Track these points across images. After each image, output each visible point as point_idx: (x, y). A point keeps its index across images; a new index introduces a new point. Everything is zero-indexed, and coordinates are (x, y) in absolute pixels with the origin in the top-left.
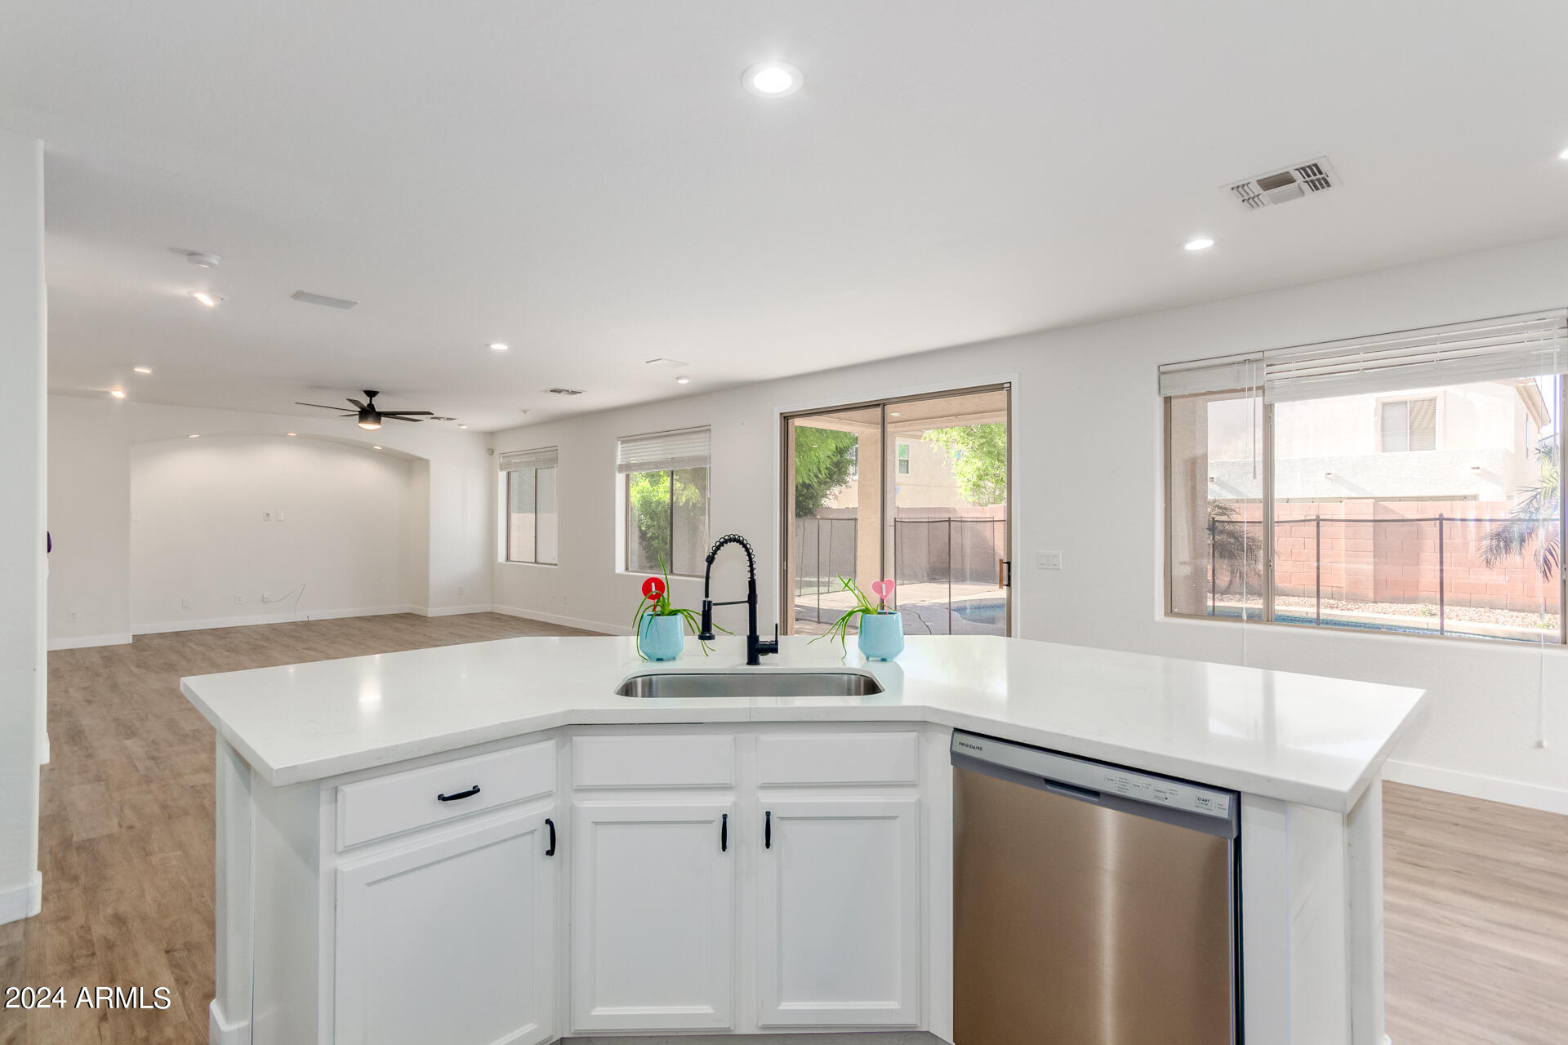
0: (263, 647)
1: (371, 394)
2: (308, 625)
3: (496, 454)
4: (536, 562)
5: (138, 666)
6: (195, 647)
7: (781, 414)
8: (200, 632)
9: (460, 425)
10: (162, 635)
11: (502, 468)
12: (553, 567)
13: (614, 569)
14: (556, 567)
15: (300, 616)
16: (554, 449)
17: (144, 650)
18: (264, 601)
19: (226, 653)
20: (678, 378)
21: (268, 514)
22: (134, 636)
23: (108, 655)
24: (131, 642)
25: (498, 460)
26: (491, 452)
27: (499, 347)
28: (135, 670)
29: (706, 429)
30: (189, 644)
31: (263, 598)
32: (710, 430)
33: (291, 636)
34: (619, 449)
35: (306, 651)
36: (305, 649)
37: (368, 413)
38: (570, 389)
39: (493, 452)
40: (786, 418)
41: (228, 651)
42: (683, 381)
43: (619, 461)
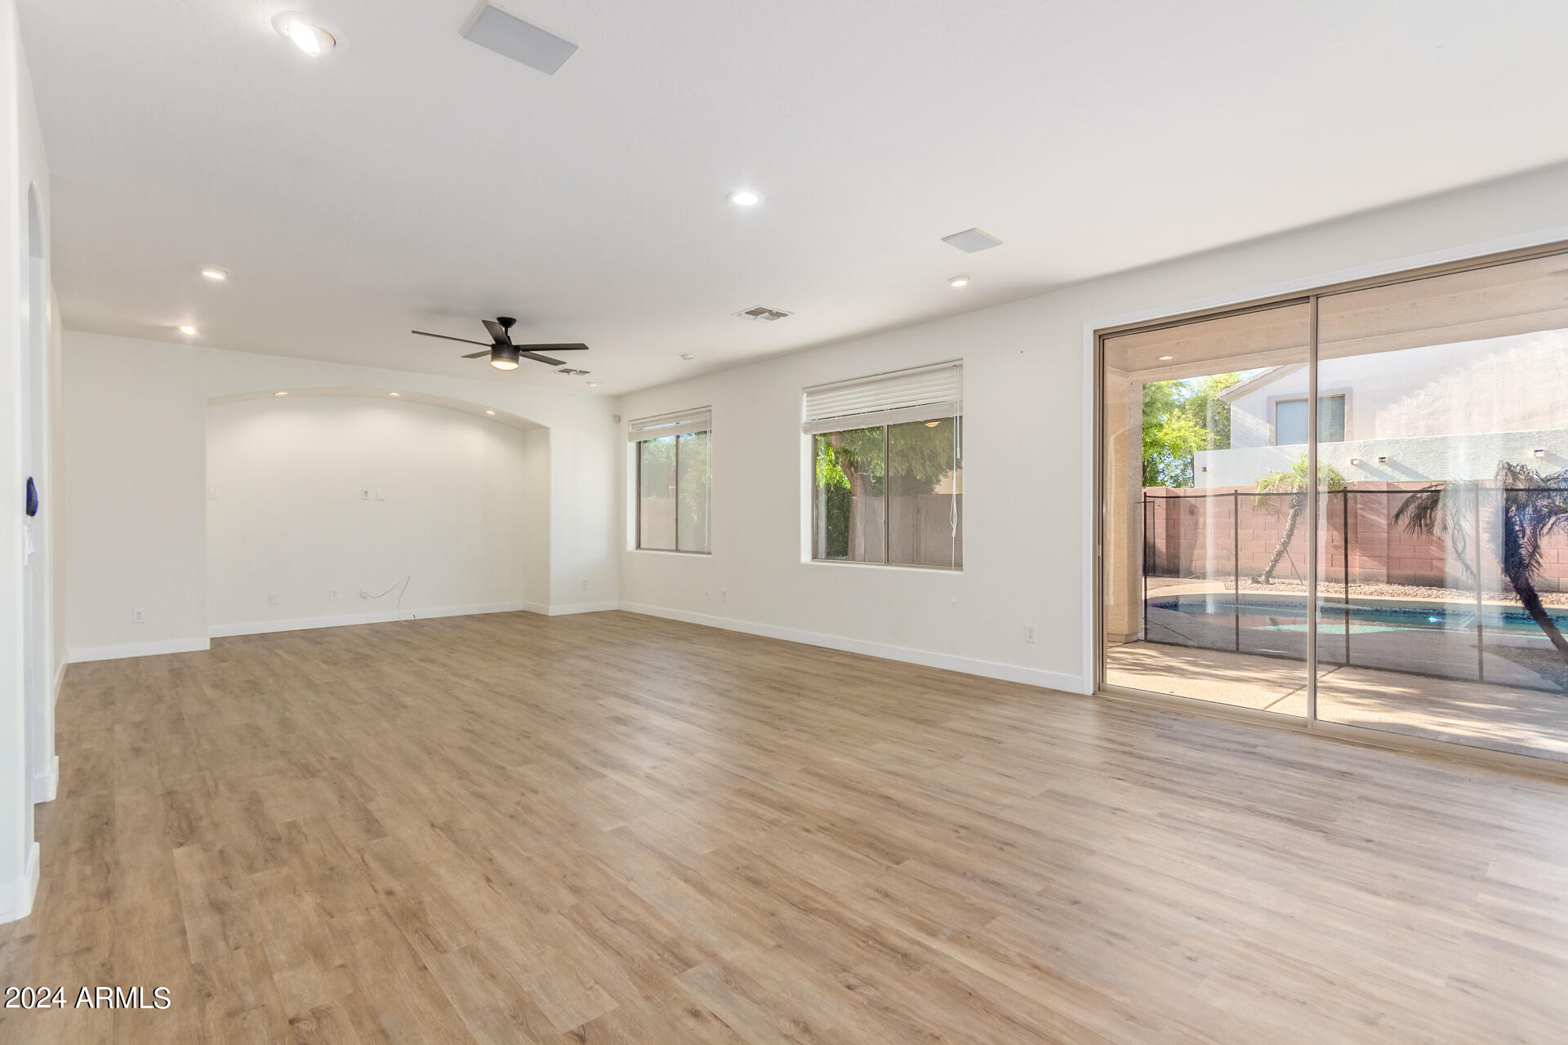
0: (368, 656)
1: (507, 322)
2: (414, 626)
3: (624, 422)
4: (677, 550)
5: (214, 686)
6: (284, 655)
7: (1095, 331)
8: (291, 634)
9: (589, 383)
10: (246, 639)
11: (631, 438)
12: (706, 556)
13: (799, 558)
14: (710, 556)
15: (405, 615)
16: (707, 410)
17: (224, 661)
18: (364, 596)
19: (325, 667)
20: (951, 280)
21: (366, 492)
22: (212, 639)
23: (178, 666)
24: (208, 648)
25: (626, 428)
26: (618, 419)
27: (746, 199)
28: (208, 691)
29: (956, 366)
30: (279, 652)
31: (361, 594)
32: (961, 366)
33: (398, 641)
34: (804, 404)
35: (422, 664)
36: (421, 660)
37: (502, 347)
38: (775, 309)
39: (620, 419)
40: (1102, 337)
41: (325, 662)
42: (960, 284)
43: (804, 419)
